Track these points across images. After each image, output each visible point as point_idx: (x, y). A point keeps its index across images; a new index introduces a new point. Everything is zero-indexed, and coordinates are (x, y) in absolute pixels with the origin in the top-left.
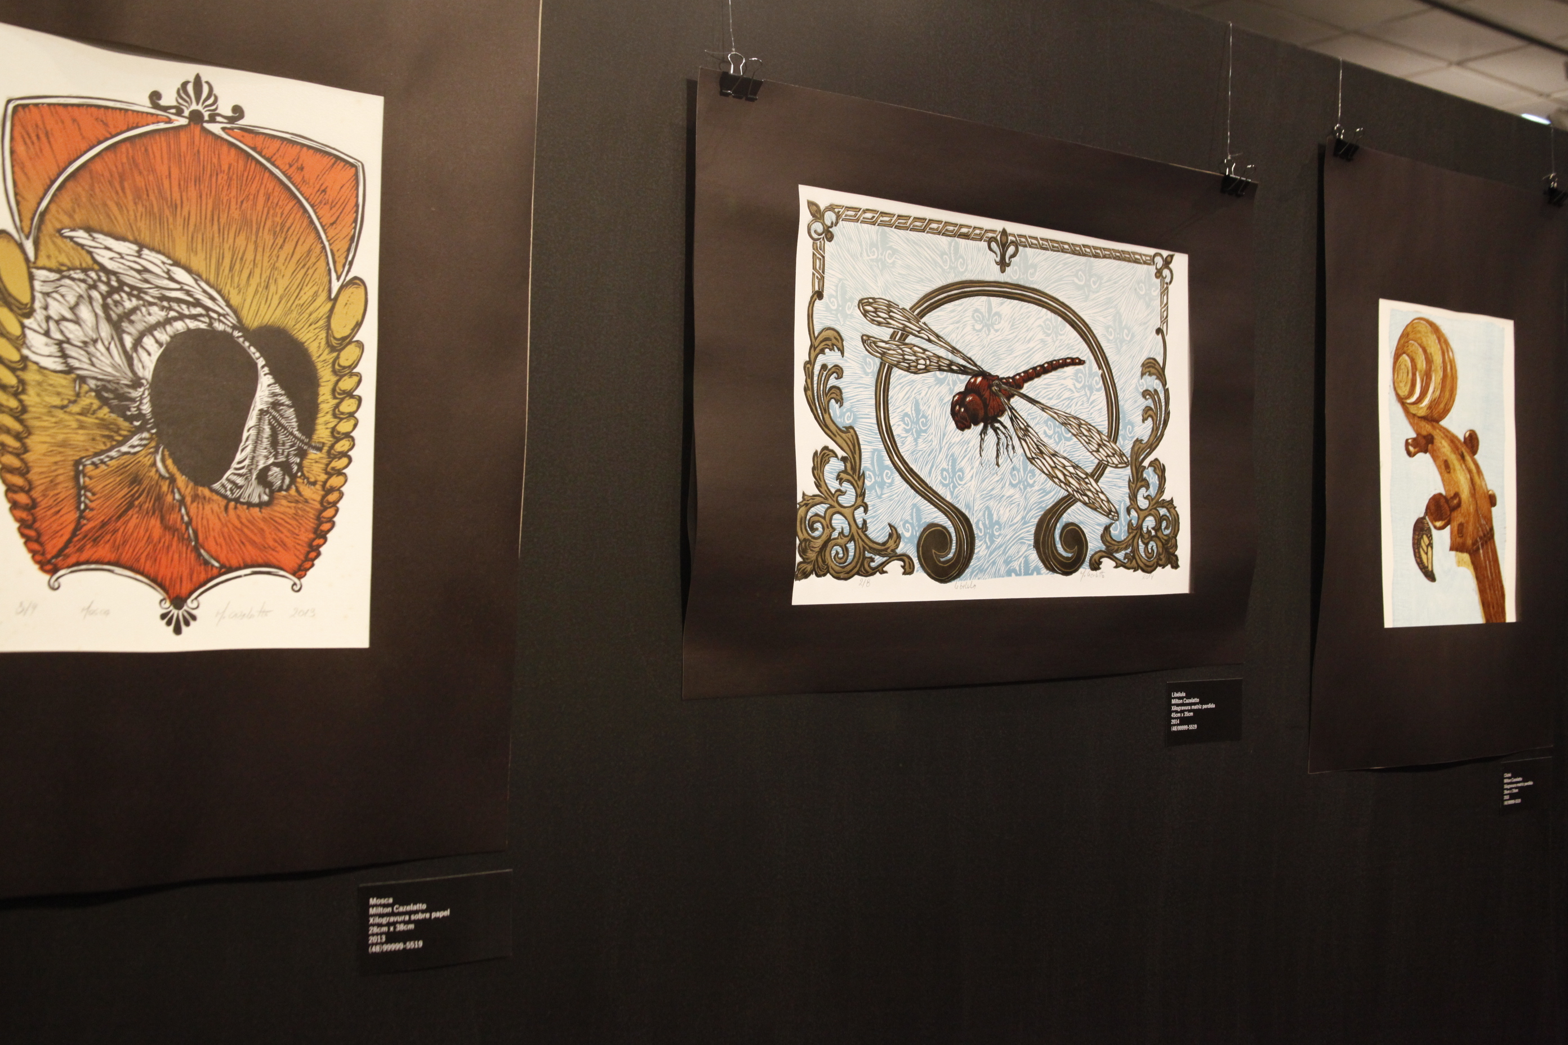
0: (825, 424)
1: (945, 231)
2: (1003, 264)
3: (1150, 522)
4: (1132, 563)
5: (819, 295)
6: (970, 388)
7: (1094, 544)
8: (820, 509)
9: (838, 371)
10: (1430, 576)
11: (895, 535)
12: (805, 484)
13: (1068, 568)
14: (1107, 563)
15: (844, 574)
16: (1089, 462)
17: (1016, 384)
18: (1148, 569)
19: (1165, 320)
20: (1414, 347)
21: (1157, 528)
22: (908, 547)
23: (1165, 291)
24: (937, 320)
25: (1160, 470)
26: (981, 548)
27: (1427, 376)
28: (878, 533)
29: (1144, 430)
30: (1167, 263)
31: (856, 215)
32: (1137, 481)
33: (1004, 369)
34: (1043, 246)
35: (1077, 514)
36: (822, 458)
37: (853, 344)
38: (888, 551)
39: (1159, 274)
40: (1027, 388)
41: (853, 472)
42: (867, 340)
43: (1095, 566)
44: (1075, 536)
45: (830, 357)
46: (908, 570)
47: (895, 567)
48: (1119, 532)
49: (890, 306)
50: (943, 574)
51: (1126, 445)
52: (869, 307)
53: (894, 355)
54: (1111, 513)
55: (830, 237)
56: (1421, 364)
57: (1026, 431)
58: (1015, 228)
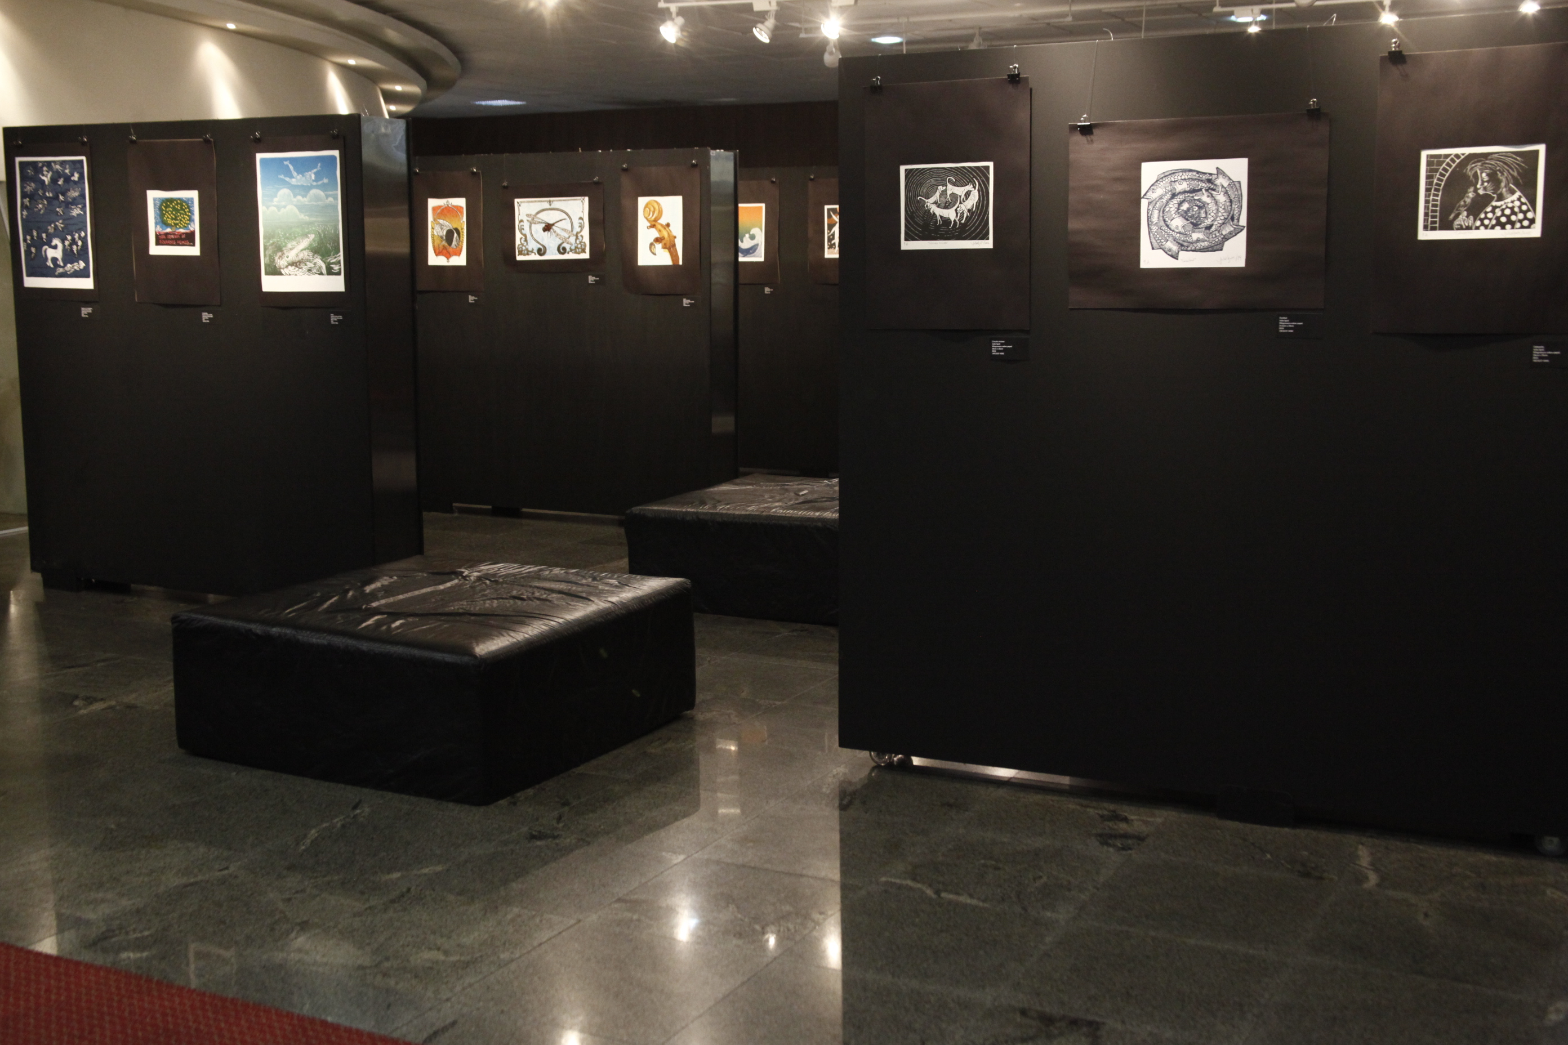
0: (522, 233)
1: (539, 201)
2: (550, 205)
3: (579, 246)
4: (576, 253)
5: (519, 215)
6: (546, 226)
7: (568, 249)
8: (521, 246)
9: (523, 226)
10: (655, 254)
11: (533, 250)
12: (518, 242)
13: (563, 254)
14: (570, 253)
15: (524, 255)
16: (567, 236)
17: (553, 224)
18: (579, 253)
19: (583, 209)
20: (650, 206)
21: (581, 247)
22: (535, 251)
23: (583, 204)
24: (540, 216)
25: (582, 236)
26: (547, 251)
27: (654, 212)
28: (530, 249)
29: (579, 230)
30: (583, 199)
31: (524, 202)
32: (577, 238)
33: (551, 222)
34: (557, 201)
35: (564, 245)
36: (521, 239)
37: (525, 221)
38: (532, 252)
39: (582, 201)
40: (556, 225)
41: (526, 240)
42: (528, 221)
43: (568, 253)
44: (564, 249)
45: (522, 224)
46: (535, 254)
47: (533, 254)
48: (573, 248)
49: (531, 215)
50: (541, 255)
51: (575, 232)
52: (528, 215)
53: (532, 222)
54: (571, 244)
55: (520, 205)
56: (652, 209)
57: (555, 232)
58: (552, 199)
